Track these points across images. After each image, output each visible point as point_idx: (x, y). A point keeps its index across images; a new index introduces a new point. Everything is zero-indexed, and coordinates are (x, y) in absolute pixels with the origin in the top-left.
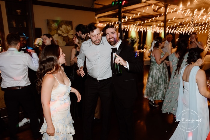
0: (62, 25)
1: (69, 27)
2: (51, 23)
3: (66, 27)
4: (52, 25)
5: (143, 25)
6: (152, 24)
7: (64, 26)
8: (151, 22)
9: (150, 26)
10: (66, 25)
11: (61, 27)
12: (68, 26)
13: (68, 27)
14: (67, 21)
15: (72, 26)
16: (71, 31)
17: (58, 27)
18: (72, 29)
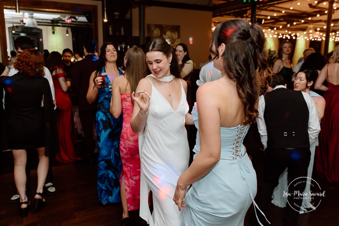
0: (166, 31)
1: (175, 35)
2: (153, 28)
3: (171, 34)
4: (153, 31)
5: (289, 29)
6: (307, 27)
7: (168, 33)
8: (307, 22)
9: (304, 29)
10: (171, 32)
11: (165, 35)
12: (174, 32)
13: (173, 34)
14: (173, 26)
15: (179, 32)
16: (177, 40)
17: (161, 35)
18: (179, 37)
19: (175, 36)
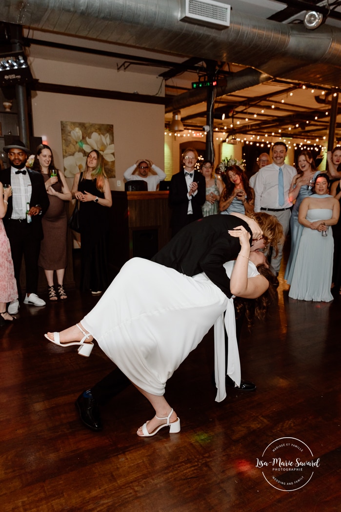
0: (92, 133)
2: (69, 128)
3: (99, 137)
4: (70, 133)
7: (95, 135)
10: (99, 134)
11: (90, 138)
12: (104, 135)
13: (103, 137)
14: (103, 125)
15: (112, 134)
16: (109, 147)
17: (84, 138)
18: (112, 142)
19: (106, 139)
